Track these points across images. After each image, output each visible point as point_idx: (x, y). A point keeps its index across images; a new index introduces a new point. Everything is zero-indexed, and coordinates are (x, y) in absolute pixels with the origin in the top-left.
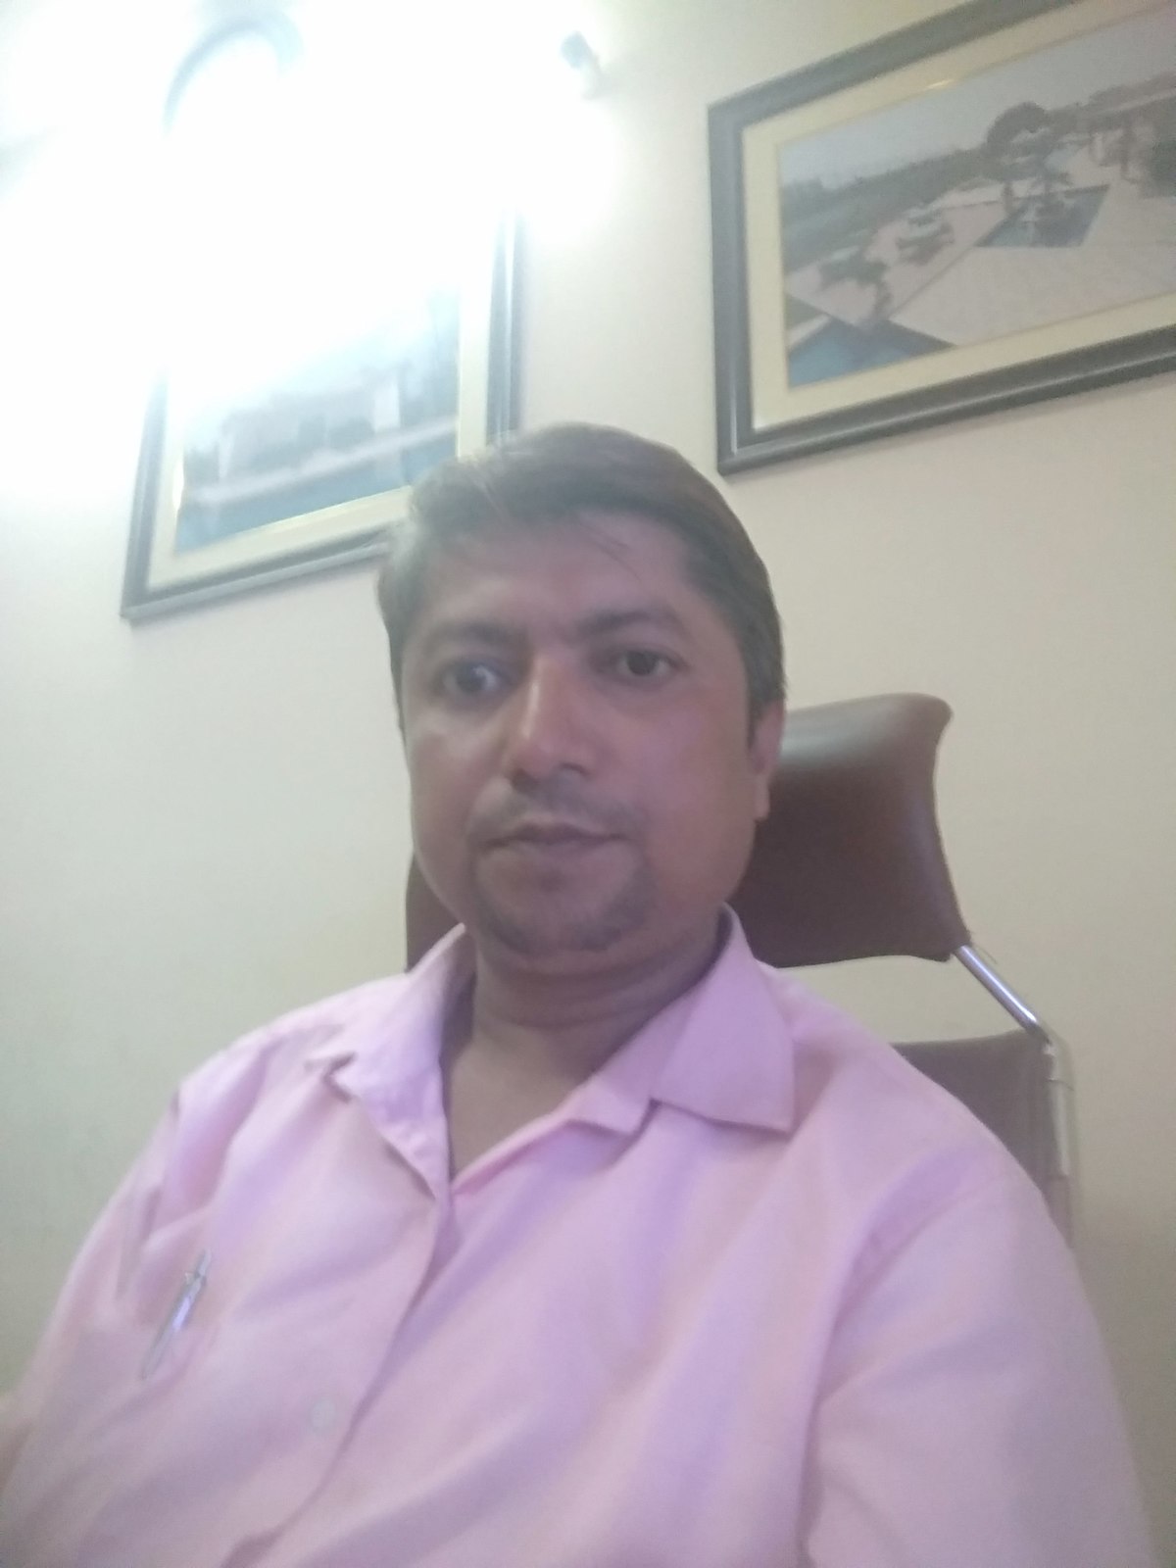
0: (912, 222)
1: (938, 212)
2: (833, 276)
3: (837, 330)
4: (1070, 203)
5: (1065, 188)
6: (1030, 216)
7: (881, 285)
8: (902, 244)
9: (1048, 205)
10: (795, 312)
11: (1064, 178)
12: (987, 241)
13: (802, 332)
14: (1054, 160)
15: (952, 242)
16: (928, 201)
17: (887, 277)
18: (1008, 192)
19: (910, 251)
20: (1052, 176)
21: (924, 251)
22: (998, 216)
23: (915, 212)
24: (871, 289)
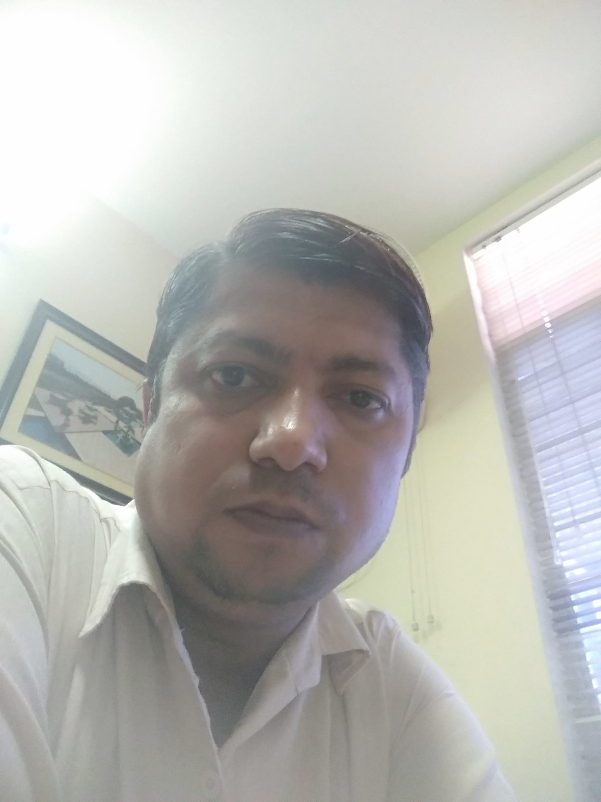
1: (96, 410)
2: (53, 401)
3: (45, 420)
4: (132, 441)
6: (120, 436)
7: (67, 420)
8: (81, 411)
9: (126, 437)
10: (34, 403)
11: (133, 432)
12: (106, 433)
13: (33, 412)
14: (133, 424)
15: (95, 424)
16: (95, 404)
17: (71, 417)
18: (117, 422)
19: (82, 415)
20: (130, 429)
21: (87, 419)
22: (111, 428)
23: (90, 404)
24: (64, 418)
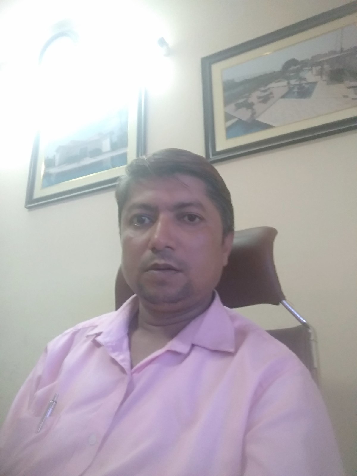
0: (262, 91)
1: (269, 89)
2: (239, 107)
5: (305, 82)
8: (259, 98)
9: (301, 87)
10: (228, 117)
11: (304, 79)
13: (230, 123)
14: (302, 74)
15: (273, 97)
16: (266, 85)
17: (254, 107)
18: (289, 83)
19: (261, 100)
20: (301, 79)
21: (265, 100)
22: (286, 90)
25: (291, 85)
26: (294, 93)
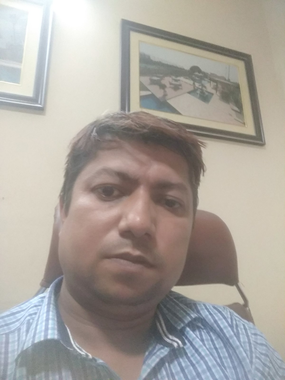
0: (173, 79)
1: (179, 80)
2: (153, 82)
5: (206, 90)
7: (165, 91)
8: (171, 84)
9: (202, 92)
10: (142, 87)
11: (205, 87)
13: (144, 93)
14: (203, 82)
15: (182, 89)
16: (177, 76)
18: (194, 84)
19: (172, 86)
21: (176, 88)
24: (162, 91)
25: (196, 87)
26: (197, 94)
